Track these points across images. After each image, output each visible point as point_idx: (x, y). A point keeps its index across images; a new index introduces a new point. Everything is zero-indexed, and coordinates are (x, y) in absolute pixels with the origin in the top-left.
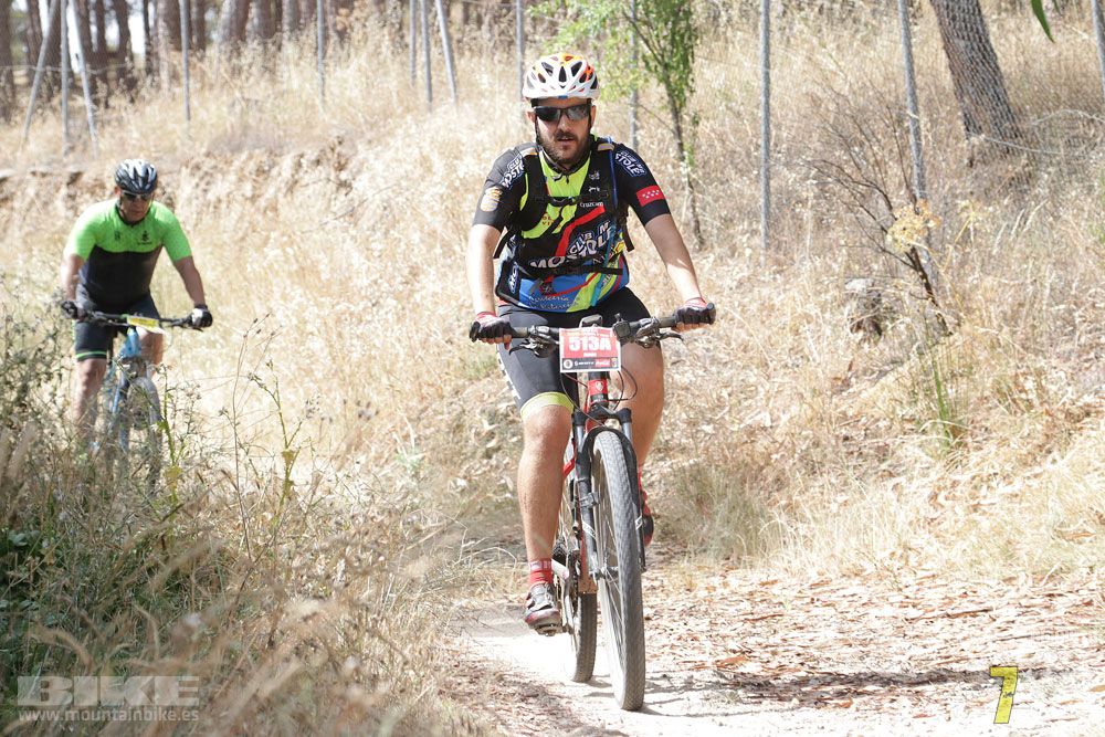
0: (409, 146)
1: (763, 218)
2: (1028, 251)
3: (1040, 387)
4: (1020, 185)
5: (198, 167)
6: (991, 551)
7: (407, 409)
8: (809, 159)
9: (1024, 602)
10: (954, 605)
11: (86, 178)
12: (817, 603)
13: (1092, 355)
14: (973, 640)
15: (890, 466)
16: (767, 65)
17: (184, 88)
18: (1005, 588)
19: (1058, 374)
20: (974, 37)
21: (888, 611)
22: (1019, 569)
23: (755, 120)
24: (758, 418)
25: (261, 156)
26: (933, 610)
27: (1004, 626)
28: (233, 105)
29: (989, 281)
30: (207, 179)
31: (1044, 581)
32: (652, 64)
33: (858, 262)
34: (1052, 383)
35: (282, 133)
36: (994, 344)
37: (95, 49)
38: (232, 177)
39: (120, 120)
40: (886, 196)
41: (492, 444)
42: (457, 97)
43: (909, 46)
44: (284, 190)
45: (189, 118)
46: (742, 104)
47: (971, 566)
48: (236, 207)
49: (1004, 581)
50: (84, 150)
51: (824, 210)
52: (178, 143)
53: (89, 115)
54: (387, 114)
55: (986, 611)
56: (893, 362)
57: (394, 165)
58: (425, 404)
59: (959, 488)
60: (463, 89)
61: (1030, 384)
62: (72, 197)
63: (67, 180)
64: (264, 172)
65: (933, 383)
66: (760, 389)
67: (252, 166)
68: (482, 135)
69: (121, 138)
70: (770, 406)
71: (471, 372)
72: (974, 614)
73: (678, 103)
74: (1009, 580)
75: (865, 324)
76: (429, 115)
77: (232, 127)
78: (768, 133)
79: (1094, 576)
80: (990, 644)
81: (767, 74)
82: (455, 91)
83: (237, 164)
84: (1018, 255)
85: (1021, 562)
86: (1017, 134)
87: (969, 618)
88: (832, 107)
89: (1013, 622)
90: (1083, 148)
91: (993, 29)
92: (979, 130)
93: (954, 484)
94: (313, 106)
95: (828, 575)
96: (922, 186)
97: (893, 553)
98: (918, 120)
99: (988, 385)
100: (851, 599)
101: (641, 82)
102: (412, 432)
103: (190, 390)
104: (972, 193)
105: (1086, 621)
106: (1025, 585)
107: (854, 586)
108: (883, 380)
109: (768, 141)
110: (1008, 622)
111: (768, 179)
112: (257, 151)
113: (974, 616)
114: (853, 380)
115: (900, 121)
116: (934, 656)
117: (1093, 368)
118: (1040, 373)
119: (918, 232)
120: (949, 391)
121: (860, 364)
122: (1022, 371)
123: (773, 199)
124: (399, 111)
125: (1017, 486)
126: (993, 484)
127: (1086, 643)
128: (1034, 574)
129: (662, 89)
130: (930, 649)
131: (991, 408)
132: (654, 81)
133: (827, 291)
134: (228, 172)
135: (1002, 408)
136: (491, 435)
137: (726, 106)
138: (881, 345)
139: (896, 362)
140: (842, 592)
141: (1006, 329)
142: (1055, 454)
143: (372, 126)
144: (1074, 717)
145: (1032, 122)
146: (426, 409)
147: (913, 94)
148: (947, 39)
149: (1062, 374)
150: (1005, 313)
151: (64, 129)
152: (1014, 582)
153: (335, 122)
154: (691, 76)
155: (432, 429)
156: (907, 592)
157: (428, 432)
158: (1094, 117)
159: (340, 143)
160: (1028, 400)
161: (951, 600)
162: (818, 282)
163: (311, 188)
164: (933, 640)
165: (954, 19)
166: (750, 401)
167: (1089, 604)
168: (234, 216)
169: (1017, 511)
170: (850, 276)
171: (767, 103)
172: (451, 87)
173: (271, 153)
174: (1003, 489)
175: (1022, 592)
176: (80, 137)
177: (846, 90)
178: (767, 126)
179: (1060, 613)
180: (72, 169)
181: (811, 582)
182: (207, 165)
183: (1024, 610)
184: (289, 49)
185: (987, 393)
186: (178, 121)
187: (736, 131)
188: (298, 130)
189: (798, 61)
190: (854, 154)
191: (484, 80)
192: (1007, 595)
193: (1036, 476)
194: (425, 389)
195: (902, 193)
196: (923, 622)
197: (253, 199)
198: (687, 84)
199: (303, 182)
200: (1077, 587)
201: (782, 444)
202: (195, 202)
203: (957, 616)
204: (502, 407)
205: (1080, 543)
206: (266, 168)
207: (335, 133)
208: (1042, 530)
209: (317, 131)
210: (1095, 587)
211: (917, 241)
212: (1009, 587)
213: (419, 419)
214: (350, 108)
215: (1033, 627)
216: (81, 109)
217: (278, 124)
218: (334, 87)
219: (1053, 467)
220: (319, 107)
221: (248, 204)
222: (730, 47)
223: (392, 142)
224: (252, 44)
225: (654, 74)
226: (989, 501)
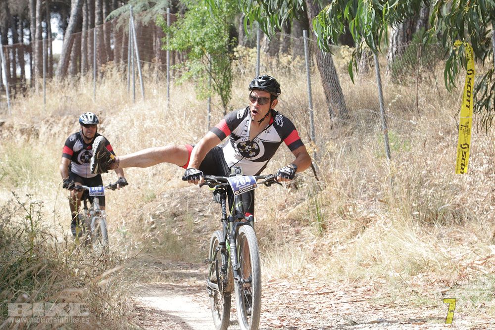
0: (126, 115)
3: (354, 210)
4: (349, 136)
5: (48, 121)
6: (335, 270)
7: (122, 213)
9: (346, 289)
10: (321, 290)
11: (6, 124)
12: (271, 288)
13: (373, 199)
14: (327, 303)
15: (299, 238)
17: (43, 92)
18: (339, 284)
19: (361, 206)
20: (333, 82)
21: (296, 292)
22: (345, 277)
26: (313, 292)
27: (338, 298)
28: (61, 99)
29: (337, 171)
30: (51, 125)
31: (354, 282)
32: (216, 88)
34: (359, 209)
35: (79, 109)
36: (338, 194)
37: (12, 77)
38: (60, 125)
39: (19, 103)
41: (153, 226)
42: (144, 98)
43: (310, 84)
45: (45, 103)
47: (327, 275)
48: (61, 136)
49: (339, 281)
50: (6, 114)
52: (41, 112)
53: (8, 102)
54: (118, 103)
55: (332, 292)
56: (301, 200)
57: (120, 122)
58: (129, 210)
59: (324, 247)
60: (147, 95)
61: (350, 209)
62: (1, 131)
64: (72, 123)
65: (315, 208)
67: (68, 121)
68: (153, 112)
69: (20, 110)
71: (146, 199)
72: (328, 293)
73: (225, 102)
74: (341, 281)
75: (292, 185)
76: (134, 104)
77: (61, 107)
79: (372, 280)
80: (333, 305)
82: (144, 96)
83: (62, 120)
84: (348, 162)
85: (345, 274)
86: (348, 117)
87: (326, 295)
89: (342, 297)
90: (372, 124)
91: (340, 79)
92: (335, 116)
93: (323, 245)
94: (91, 100)
95: (275, 277)
96: (314, 135)
97: (299, 270)
98: (313, 111)
99: (335, 209)
100: (283, 287)
101: (212, 94)
102: (123, 220)
103: (39, 204)
104: (332, 139)
105: (368, 297)
106: (346, 283)
107: (285, 282)
108: (298, 206)
110: (340, 297)
112: (70, 116)
114: (287, 206)
115: (306, 111)
117: (374, 204)
118: (354, 205)
119: (311, 152)
120: (322, 211)
121: (289, 201)
122: (348, 204)
124: (123, 102)
126: (337, 246)
127: (368, 305)
128: (350, 279)
129: (220, 97)
131: (336, 218)
132: (217, 94)
134: (59, 123)
135: (340, 218)
136: (153, 223)
138: (297, 193)
139: (303, 200)
140: (280, 284)
141: (343, 189)
142: (359, 235)
143: (113, 108)
145: (354, 113)
146: (129, 212)
147: (311, 102)
148: (324, 81)
149: (362, 206)
152: (343, 282)
153: (99, 106)
154: (230, 93)
155: (131, 220)
156: (304, 285)
157: (129, 221)
158: (376, 112)
159: (101, 113)
160: (350, 215)
161: (320, 288)
164: (312, 303)
165: (326, 75)
167: (370, 290)
169: (345, 255)
172: (142, 94)
173: (75, 116)
174: (340, 247)
175: (346, 286)
176: (4, 109)
177: (287, 100)
179: (359, 294)
180: (1, 121)
182: (51, 120)
183: (346, 292)
184: (83, 79)
185: (335, 212)
186: (41, 104)
188: (85, 108)
191: (155, 92)
192: (340, 287)
193: (352, 243)
194: (129, 205)
195: (306, 138)
196: (309, 296)
198: (229, 96)
200: (365, 284)
202: (46, 134)
203: (322, 294)
204: (157, 213)
205: (367, 268)
206: (73, 122)
207: (99, 110)
208: (354, 262)
209: (92, 109)
210: (372, 285)
212: (341, 284)
213: (126, 216)
214: (105, 101)
215: (349, 299)
216: (5, 99)
217: (78, 106)
218: (99, 93)
219: (358, 240)
220: (93, 100)
221: (66, 135)
222: (245, 82)
223: (120, 114)
224: (70, 76)
225: (217, 91)
226: (335, 251)
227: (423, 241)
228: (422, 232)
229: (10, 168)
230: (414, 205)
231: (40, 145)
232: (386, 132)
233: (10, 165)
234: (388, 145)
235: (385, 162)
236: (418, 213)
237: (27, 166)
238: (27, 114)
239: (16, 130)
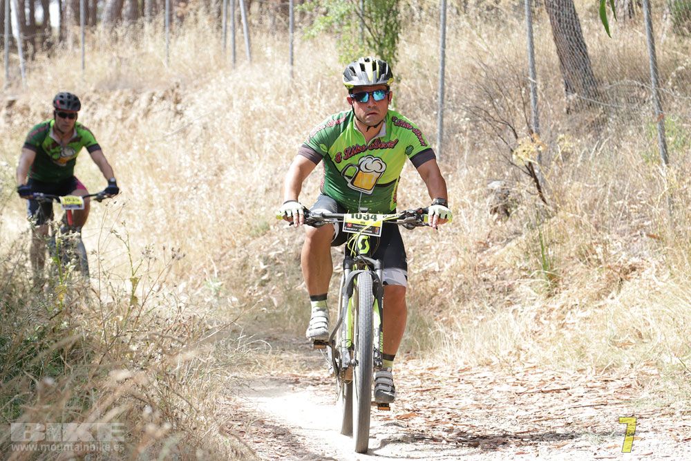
0: (220, 90)
1: (438, 142)
2: (601, 167)
3: (605, 251)
4: (597, 126)
5: (88, 99)
6: (571, 352)
7: (213, 254)
8: (468, 105)
9: (590, 385)
10: (546, 385)
11: (18, 104)
12: (462, 382)
13: (638, 233)
14: (557, 407)
15: (511, 298)
16: (444, 47)
17: (81, 50)
18: (579, 376)
19: (617, 243)
20: (572, 33)
21: (505, 388)
22: (587, 364)
23: (435, 79)
24: (430, 266)
25: (128, 93)
26: (533, 388)
27: (576, 399)
28: (111, 61)
29: (576, 185)
30: (94, 106)
31: (603, 372)
32: (372, 43)
33: (497, 171)
34: (613, 249)
35: (141, 80)
36: (578, 225)
37: (28, 23)
38: (110, 106)
39: (41, 68)
40: (514, 130)
41: (265, 277)
42: (251, 60)
43: (531, 38)
44: (142, 115)
45: (84, 68)
46: (428, 70)
47: (558, 361)
48: (111, 124)
49: (578, 371)
50: (17, 87)
51: (477, 138)
52: (76, 84)
53: (21, 65)
54: (207, 69)
55: (566, 389)
56: (516, 233)
57: (210, 101)
58: (224, 251)
59: (554, 312)
60: (255, 56)
61: (599, 250)
62: (9, 115)
63: (6, 104)
64: (130, 103)
65: (540, 247)
66: (433, 247)
67: (122, 99)
68: (266, 85)
69: (41, 80)
70: (439, 258)
71: (254, 232)
72: (558, 391)
74: (581, 371)
75: (500, 209)
76: (233, 71)
77: (111, 74)
78: (443, 88)
79: (634, 369)
80: (567, 410)
81: (443, 52)
82: (250, 56)
83: (113, 98)
84: (595, 169)
85: (589, 360)
86: (597, 94)
87: (555, 393)
88: (483, 74)
89: (582, 397)
90: (637, 105)
91: (584, 28)
92: (574, 91)
93: (551, 310)
94: (161, 63)
95: (470, 364)
96: (537, 124)
97: (511, 352)
98: (536, 84)
99: (573, 250)
100: (483, 379)
102: (215, 267)
104: (568, 130)
105: (627, 397)
106: (590, 374)
107: (485, 372)
108: (509, 245)
109: (443, 94)
110: (579, 397)
111: (442, 117)
112: (126, 90)
113: (559, 392)
114: (491, 244)
115: (524, 84)
116: (532, 416)
117: (639, 241)
118: (605, 243)
119: (533, 153)
120: (549, 253)
121: (495, 235)
122: (594, 241)
123: (445, 129)
124: (215, 68)
125: (589, 313)
126: (574, 310)
127: (626, 411)
128: (597, 367)
130: (530, 412)
131: (575, 264)
133: (476, 188)
134: (107, 103)
135: (582, 264)
136: (265, 271)
137: (418, 71)
138: (509, 223)
139: (517, 233)
140: (477, 376)
141: (586, 215)
142: (614, 293)
143: (198, 76)
144: (614, 456)
145: (606, 87)
146: (225, 254)
147: (533, 67)
148: (555, 32)
149: (619, 244)
150: (586, 205)
151: (5, 73)
152: (584, 372)
153: (175, 73)
154: (396, 51)
155: (228, 267)
156: (518, 376)
157: (225, 268)
158: (644, 85)
159: (177, 87)
160: (598, 259)
161: (545, 382)
162: (471, 182)
163: (159, 114)
164: (532, 406)
165: (559, 21)
166: (426, 255)
167: (629, 387)
168: (111, 129)
169: (588, 328)
170: (491, 180)
171: (443, 70)
172: (248, 54)
173: (134, 92)
174: (581, 314)
175: (589, 378)
176: (15, 78)
177: (492, 64)
178: (443, 84)
179: (611, 392)
180: (10, 98)
181: (459, 369)
182: (94, 98)
183: (589, 389)
184: (148, 28)
185: (572, 255)
186: (77, 70)
187: (423, 86)
188: (151, 77)
189: (464, 44)
190: (495, 103)
191: (269, 51)
192: (579, 380)
193: (600, 307)
194: (225, 241)
195: (524, 128)
196: (526, 395)
197: (123, 120)
198: (394, 57)
199: (154, 110)
200: (622, 376)
201: (444, 283)
203: (548, 392)
204: (272, 254)
205: (626, 349)
206: (131, 101)
207: (174, 80)
208: (603, 340)
209: (163, 79)
210: (633, 377)
211: (532, 159)
212: (581, 375)
213: (220, 260)
214: (184, 65)
215: (594, 400)
216: (16, 60)
217: (139, 73)
218: (175, 52)
219: (611, 302)
220: (165, 64)
221: (119, 123)
222: (422, 34)
223: (209, 87)
224: (125, 23)
225: (374, 50)
226: (571, 321)
232: (661, 118)
234: (664, 141)
235: (658, 170)
238: (54, 86)
239: (35, 114)
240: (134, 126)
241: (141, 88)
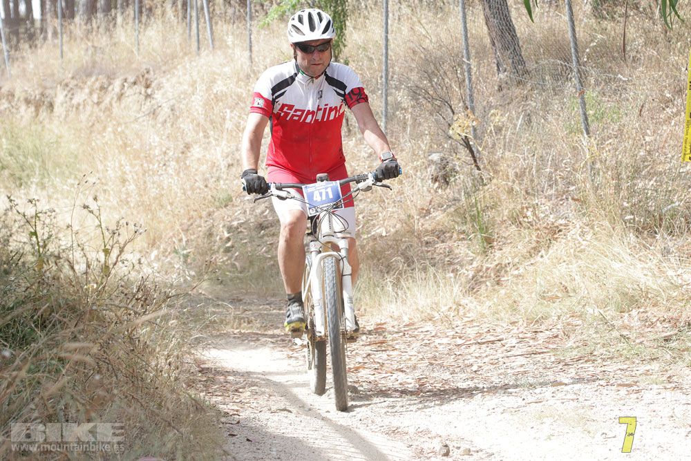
0: (185, 75)
1: (383, 119)
2: (530, 138)
3: (534, 214)
5: (67, 85)
6: (504, 307)
7: (181, 225)
8: (409, 85)
9: (521, 336)
10: (482, 337)
11: (4, 90)
12: (407, 336)
13: (564, 197)
14: (491, 357)
15: (451, 259)
16: (387, 32)
17: (59, 40)
18: (511, 328)
19: (545, 208)
20: (504, 18)
21: (445, 341)
22: (519, 317)
23: (380, 61)
24: (378, 231)
25: (103, 79)
26: (471, 340)
27: (508, 349)
28: (87, 50)
29: (508, 155)
30: (72, 92)
31: (533, 324)
33: (436, 144)
34: (542, 213)
35: (114, 66)
36: (510, 191)
37: (12, 16)
38: (87, 91)
39: (23, 58)
40: (451, 107)
41: (229, 244)
42: (213, 47)
43: (465, 23)
44: (116, 98)
45: (62, 57)
46: (373, 53)
47: (493, 315)
48: (89, 108)
49: (511, 324)
50: (2, 75)
51: (418, 114)
52: (55, 71)
53: (6, 54)
54: (174, 57)
55: (500, 340)
56: (454, 200)
57: (177, 85)
58: (192, 221)
59: (489, 271)
60: (217, 44)
61: (529, 213)
64: (104, 88)
65: (475, 212)
66: (380, 214)
67: (98, 85)
68: (227, 69)
69: (24, 68)
70: (385, 224)
71: (217, 204)
73: (336, 52)
74: (513, 323)
75: (440, 178)
76: (197, 57)
77: (87, 62)
78: (387, 70)
79: (560, 321)
80: (500, 359)
81: (387, 37)
82: (212, 44)
83: (89, 83)
85: (520, 313)
86: (525, 72)
87: (490, 344)
88: (423, 56)
89: (514, 347)
90: (560, 82)
91: (513, 13)
92: (504, 70)
93: (487, 269)
94: (133, 52)
95: (414, 319)
96: (472, 101)
97: (451, 308)
98: (470, 65)
99: (505, 214)
100: (425, 333)
102: (184, 236)
104: (500, 105)
105: (554, 346)
106: (522, 326)
107: (429, 326)
108: (448, 211)
109: (387, 75)
110: (511, 347)
111: (387, 96)
112: (100, 76)
113: (493, 343)
114: (432, 210)
115: (459, 65)
117: (565, 204)
118: (535, 207)
119: (468, 128)
120: (485, 217)
121: (436, 202)
122: (525, 206)
123: (390, 107)
124: (181, 54)
125: (520, 270)
126: (508, 269)
127: (553, 359)
128: (527, 320)
130: (467, 362)
131: (507, 227)
133: (418, 160)
134: (84, 88)
135: (514, 226)
136: (228, 239)
137: (364, 54)
138: (448, 190)
139: (456, 200)
140: (420, 330)
141: (517, 182)
142: (543, 252)
143: (166, 63)
144: (540, 401)
145: (533, 65)
146: (192, 224)
147: (467, 49)
149: (547, 207)
150: (517, 173)
152: (516, 324)
153: (145, 60)
154: (344, 37)
155: (195, 236)
156: (457, 329)
157: (193, 237)
158: (566, 64)
159: (147, 72)
160: (528, 222)
161: (481, 334)
162: (414, 154)
163: (131, 98)
164: (469, 357)
165: (490, 7)
166: (374, 221)
167: (556, 337)
168: (88, 113)
169: (520, 284)
170: (431, 152)
171: (387, 53)
172: (210, 42)
173: (108, 78)
174: (514, 272)
175: (520, 330)
177: (431, 47)
178: (387, 66)
179: (540, 342)
181: (404, 324)
182: (72, 84)
183: (521, 340)
184: (119, 19)
185: (505, 218)
186: (56, 59)
187: (369, 68)
188: (124, 65)
189: (405, 30)
190: (433, 83)
191: (230, 40)
192: (512, 331)
193: (532, 264)
194: (192, 213)
195: (460, 105)
196: (464, 347)
197: (98, 104)
198: (342, 42)
199: (127, 94)
200: (551, 327)
201: (391, 246)
202: (64, 105)
203: (484, 343)
204: (235, 224)
205: (554, 303)
206: (105, 86)
207: (144, 67)
209: (134, 66)
210: (560, 328)
211: (467, 133)
212: (513, 327)
213: (188, 230)
214: (153, 53)
215: (525, 350)
217: (112, 61)
218: (144, 41)
219: (541, 260)
220: (136, 52)
221: (95, 107)
222: (367, 21)
223: (176, 72)
224: (100, 15)
226: (506, 278)
227: (640, 260)
228: (638, 246)
229: (9, 158)
230: (625, 204)
231: (56, 122)
232: (582, 93)
233: (11, 155)
234: (585, 114)
235: (580, 141)
236: (632, 217)
237: (37, 155)
238: (35, 74)
239: (18, 100)
240: (109, 109)
241: (114, 74)
